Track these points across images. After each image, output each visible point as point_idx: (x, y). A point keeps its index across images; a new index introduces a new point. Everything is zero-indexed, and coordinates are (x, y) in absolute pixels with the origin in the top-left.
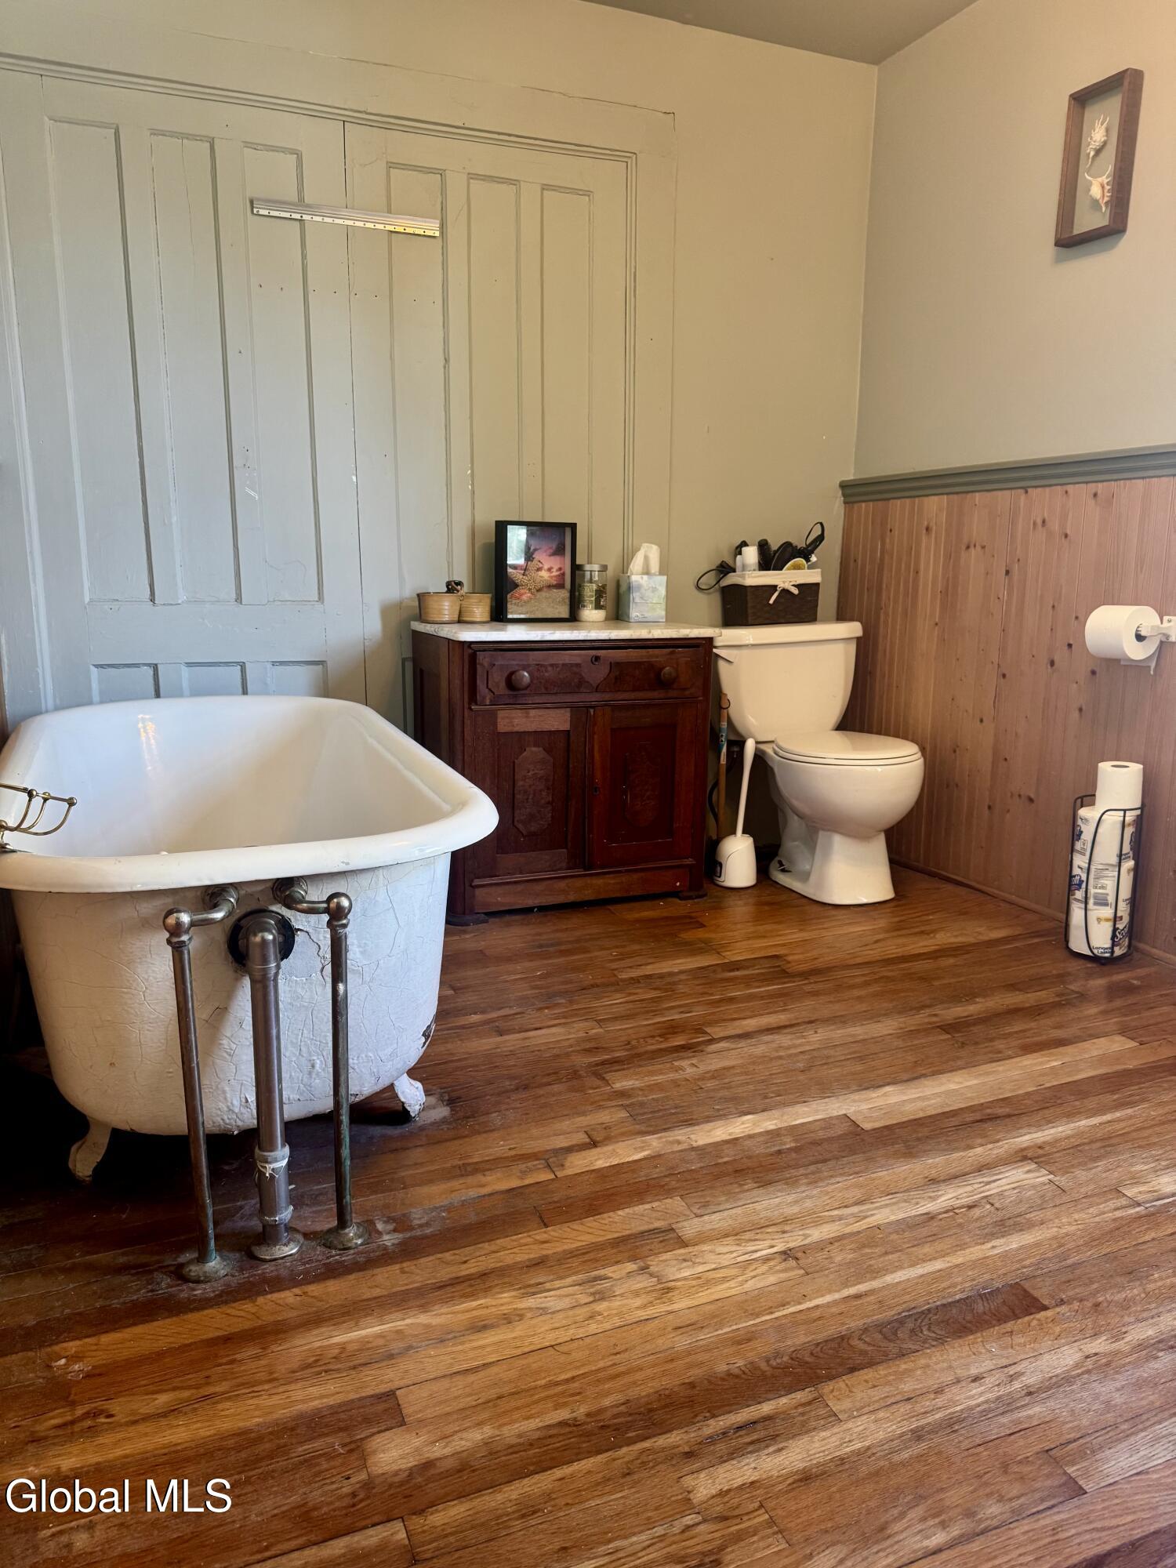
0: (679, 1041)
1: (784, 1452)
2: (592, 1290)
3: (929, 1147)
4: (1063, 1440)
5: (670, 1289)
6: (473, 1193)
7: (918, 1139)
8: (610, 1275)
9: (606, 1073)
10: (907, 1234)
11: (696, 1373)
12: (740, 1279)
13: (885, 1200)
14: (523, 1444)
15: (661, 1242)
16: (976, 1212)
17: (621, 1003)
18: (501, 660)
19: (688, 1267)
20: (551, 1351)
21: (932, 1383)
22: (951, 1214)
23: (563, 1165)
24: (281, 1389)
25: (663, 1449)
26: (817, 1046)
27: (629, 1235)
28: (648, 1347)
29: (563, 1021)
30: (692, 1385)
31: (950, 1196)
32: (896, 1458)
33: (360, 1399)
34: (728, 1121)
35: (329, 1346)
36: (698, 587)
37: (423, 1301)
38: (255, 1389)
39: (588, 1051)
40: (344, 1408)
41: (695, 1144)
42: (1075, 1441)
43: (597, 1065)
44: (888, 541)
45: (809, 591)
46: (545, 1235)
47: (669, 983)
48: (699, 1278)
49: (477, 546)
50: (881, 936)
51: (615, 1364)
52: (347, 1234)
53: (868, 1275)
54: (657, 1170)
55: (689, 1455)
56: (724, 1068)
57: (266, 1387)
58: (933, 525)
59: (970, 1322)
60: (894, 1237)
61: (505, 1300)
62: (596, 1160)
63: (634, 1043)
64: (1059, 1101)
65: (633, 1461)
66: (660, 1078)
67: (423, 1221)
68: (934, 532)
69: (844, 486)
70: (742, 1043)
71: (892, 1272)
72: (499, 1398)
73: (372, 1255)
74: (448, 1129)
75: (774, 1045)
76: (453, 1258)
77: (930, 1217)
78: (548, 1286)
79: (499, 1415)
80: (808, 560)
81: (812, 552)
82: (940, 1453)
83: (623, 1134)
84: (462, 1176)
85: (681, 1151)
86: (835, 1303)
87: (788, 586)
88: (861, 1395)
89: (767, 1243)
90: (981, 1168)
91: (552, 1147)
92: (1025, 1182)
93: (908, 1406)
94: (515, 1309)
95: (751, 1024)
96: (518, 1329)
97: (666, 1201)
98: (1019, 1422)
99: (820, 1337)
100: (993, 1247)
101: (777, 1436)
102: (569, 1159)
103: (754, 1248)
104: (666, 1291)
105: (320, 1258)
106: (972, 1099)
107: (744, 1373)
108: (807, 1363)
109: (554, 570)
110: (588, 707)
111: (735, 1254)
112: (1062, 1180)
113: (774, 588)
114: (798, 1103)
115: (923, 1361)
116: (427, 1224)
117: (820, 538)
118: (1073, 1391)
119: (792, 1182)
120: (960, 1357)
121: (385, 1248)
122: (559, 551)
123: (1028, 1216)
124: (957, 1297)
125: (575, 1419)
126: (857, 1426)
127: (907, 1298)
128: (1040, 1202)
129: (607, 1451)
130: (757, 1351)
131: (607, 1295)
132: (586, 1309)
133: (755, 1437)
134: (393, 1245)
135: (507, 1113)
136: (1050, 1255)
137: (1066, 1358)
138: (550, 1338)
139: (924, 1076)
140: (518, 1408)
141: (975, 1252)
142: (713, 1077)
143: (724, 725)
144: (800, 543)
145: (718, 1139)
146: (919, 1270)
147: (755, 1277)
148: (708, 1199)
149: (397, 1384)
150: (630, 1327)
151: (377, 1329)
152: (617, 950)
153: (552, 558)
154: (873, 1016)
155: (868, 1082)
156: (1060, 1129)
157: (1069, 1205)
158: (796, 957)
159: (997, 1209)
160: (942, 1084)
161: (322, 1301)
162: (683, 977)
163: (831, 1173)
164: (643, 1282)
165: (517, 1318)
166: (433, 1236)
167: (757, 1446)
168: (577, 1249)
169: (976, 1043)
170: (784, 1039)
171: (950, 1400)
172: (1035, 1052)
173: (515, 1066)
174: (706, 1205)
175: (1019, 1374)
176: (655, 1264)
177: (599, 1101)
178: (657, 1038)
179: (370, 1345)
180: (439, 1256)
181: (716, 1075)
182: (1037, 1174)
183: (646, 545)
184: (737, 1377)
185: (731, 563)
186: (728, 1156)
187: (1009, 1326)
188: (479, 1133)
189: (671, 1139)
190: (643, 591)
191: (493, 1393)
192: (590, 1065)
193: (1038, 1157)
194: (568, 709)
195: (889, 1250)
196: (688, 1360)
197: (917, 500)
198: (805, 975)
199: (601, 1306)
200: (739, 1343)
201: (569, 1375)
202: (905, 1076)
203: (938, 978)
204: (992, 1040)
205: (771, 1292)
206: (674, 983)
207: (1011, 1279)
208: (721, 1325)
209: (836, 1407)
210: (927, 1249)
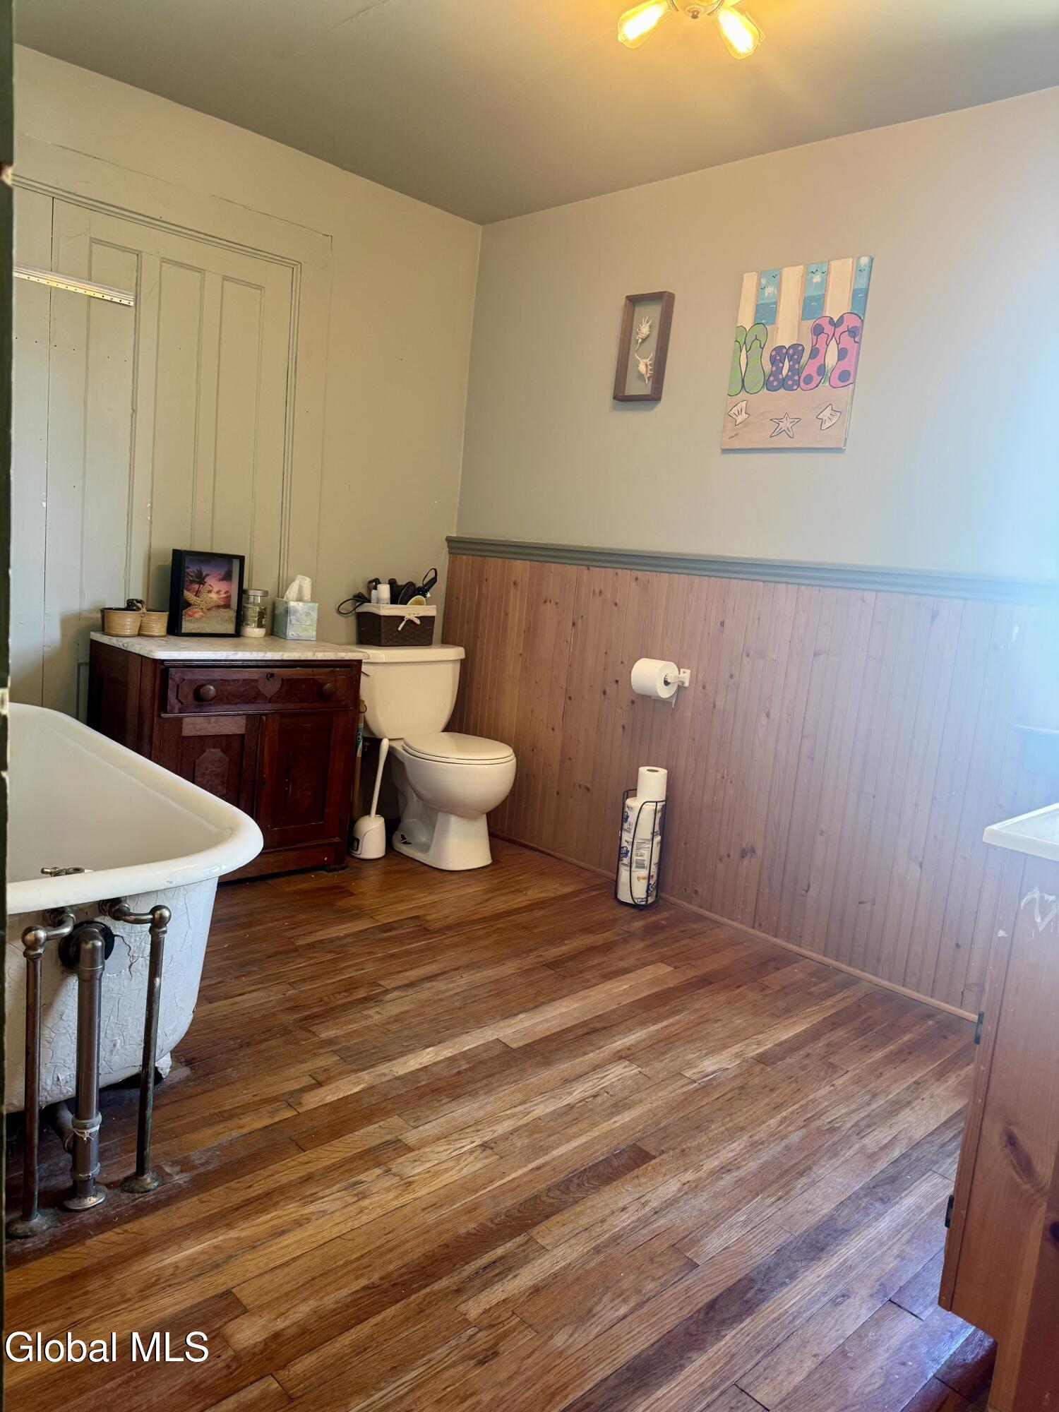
0: (361, 994)
1: (518, 1277)
2: (355, 1192)
3: (559, 1057)
4: (680, 1237)
5: (410, 1183)
6: (236, 1134)
7: (551, 1052)
8: (365, 1179)
9: (310, 1026)
10: (559, 1121)
11: (446, 1237)
12: (457, 1168)
13: (539, 1099)
14: (341, 1307)
15: (395, 1150)
16: (599, 1100)
17: (305, 967)
18: (189, 675)
19: (420, 1165)
20: (339, 1241)
21: (598, 1216)
22: (583, 1103)
23: (301, 1103)
24: (137, 1306)
25: (440, 1291)
26: (465, 988)
27: (369, 1149)
28: (408, 1226)
29: (260, 986)
30: (446, 1246)
31: (581, 1090)
32: (588, 1267)
33: (205, 1301)
34: (416, 1054)
35: (165, 1266)
36: (339, 612)
37: (228, 1221)
38: (115, 1309)
39: (290, 1009)
40: (196, 1309)
41: (397, 1075)
42: (687, 1236)
43: (301, 1020)
44: (484, 587)
45: (427, 621)
46: (306, 1158)
47: (340, 946)
48: (429, 1172)
49: (152, 568)
50: (489, 896)
51: (388, 1241)
52: (146, 1179)
53: (541, 1153)
54: (375, 1098)
55: (458, 1291)
56: (402, 1013)
57: (124, 1306)
58: (519, 581)
59: (611, 1174)
60: (552, 1124)
61: (292, 1210)
62: (326, 1096)
63: (326, 999)
64: (634, 1015)
65: (422, 1302)
66: (355, 1026)
67: (203, 1161)
68: (520, 586)
69: (450, 540)
70: (410, 991)
71: (556, 1148)
72: (313, 1279)
73: (170, 1193)
74: (195, 1085)
75: (433, 990)
76: (238, 1185)
77: (571, 1107)
78: (321, 1194)
79: (317, 1291)
80: (425, 596)
81: (428, 590)
82: (613, 1258)
83: (340, 1074)
84: (222, 1121)
85: (389, 1081)
86: (525, 1174)
87: (412, 617)
88: (557, 1232)
89: (468, 1140)
90: (596, 1068)
91: (288, 1090)
92: (626, 1074)
93: (587, 1234)
94: (302, 1215)
95: (413, 974)
96: (310, 1229)
97: (389, 1120)
98: (653, 1231)
99: (521, 1199)
100: (615, 1122)
101: (511, 1267)
102: (304, 1098)
103: (461, 1145)
104: (408, 1184)
105: (127, 1202)
106: (578, 1018)
107: (478, 1231)
108: (517, 1217)
109: (222, 593)
110: (261, 715)
111: (448, 1152)
112: (646, 1070)
113: (402, 618)
114: (463, 1033)
115: (590, 1203)
116: (207, 1162)
117: (434, 581)
118: (680, 1207)
119: (474, 1094)
120: (611, 1197)
121: (180, 1186)
122: (227, 577)
123: (631, 1098)
124: (600, 1159)
125: (373, 1283)
126: (559, 1252)
127: (570, 1163)
128: (636, 1087)
129: (402, 1300)
130: (485, 1214)
131: (367, 1194)
132: (356, 1206)
133: (497, 1271)
134: (185, 1182)
135: (240, 1067)
136: (650, 1122)
137: (672, 1187)
138: (335, 1232)
139: (543, 1004)
140: (329, 1284)
141: (605, 1126)
142: (396, 1021)
143: (361, 725)
144: (419, 584)
145: (413, 1069)
146: (574, 1144)
147: (466, 1166)
148: (419, 1114)
149: (230, 1285)
150: (391, 1214)
151: (198, 1248)
152: (289, 920)
153: (221, 582)
154: (501, 961)
155: (508, 1014)
156: (638, 1034)
157: (653, 1088)
158: (432, 917)
159: (612, 1096)
160: (556, 1009)
161: (142, 1235)
162: (349, 940)
163: (499, 1084)
164: (390, 1181)
165: (306, 1221)
166: (215, 1171)
167: (500, 1276)
168: (333, 1164)
169: (572, 976)
170: (440, 985)
171: (611, 1225)
172: (611, 979)
173: (232, 1027)
174: (418, 1119)
175: (647, 1202)
176: (395, 1167)
177: (312, 1050)
178: (343, 994)
179: (198, 1261)
180: (227, 1185)
181: (398, 1018)
182: (631, 1068)
183: (299, 576)
184: (475, 1234)
185: (366, 596)
186: (423, 1080)
187: (636, 1172)
188: (222, 1086)
189: (378, 1073)
190: (298, 614)
191: (308, 1276)
192: (295, 1021)
193: (629, 1056)
194: (245, 717)
195: (551, 1133)
196: (438, 1229)
197: (507, 560)
198: (442, 931)
199: (365, 1203)
200: (470, 1212)
201: (358, 1254)
202: (531, 1005)
203: (537, 927)
204: (582, 972)
205: (482, 1174)
206: (344, 946)
207: (630, 1142)
208: (453, 1202)
209: (543, 1242)
210: (574, 1129)
